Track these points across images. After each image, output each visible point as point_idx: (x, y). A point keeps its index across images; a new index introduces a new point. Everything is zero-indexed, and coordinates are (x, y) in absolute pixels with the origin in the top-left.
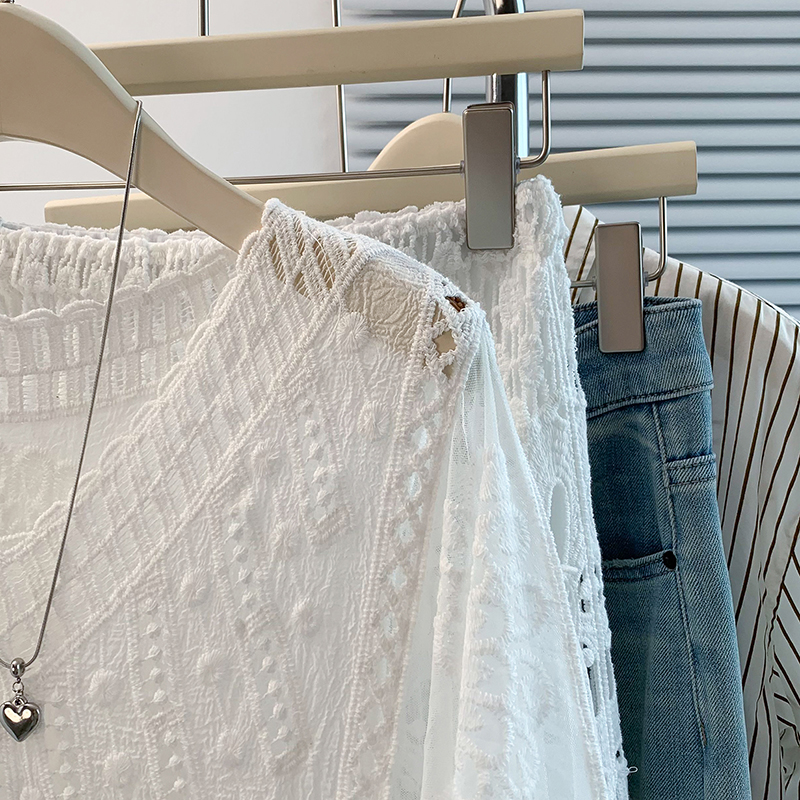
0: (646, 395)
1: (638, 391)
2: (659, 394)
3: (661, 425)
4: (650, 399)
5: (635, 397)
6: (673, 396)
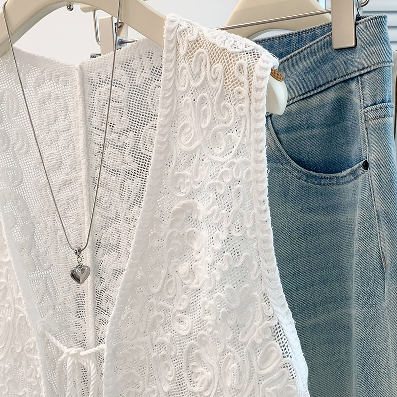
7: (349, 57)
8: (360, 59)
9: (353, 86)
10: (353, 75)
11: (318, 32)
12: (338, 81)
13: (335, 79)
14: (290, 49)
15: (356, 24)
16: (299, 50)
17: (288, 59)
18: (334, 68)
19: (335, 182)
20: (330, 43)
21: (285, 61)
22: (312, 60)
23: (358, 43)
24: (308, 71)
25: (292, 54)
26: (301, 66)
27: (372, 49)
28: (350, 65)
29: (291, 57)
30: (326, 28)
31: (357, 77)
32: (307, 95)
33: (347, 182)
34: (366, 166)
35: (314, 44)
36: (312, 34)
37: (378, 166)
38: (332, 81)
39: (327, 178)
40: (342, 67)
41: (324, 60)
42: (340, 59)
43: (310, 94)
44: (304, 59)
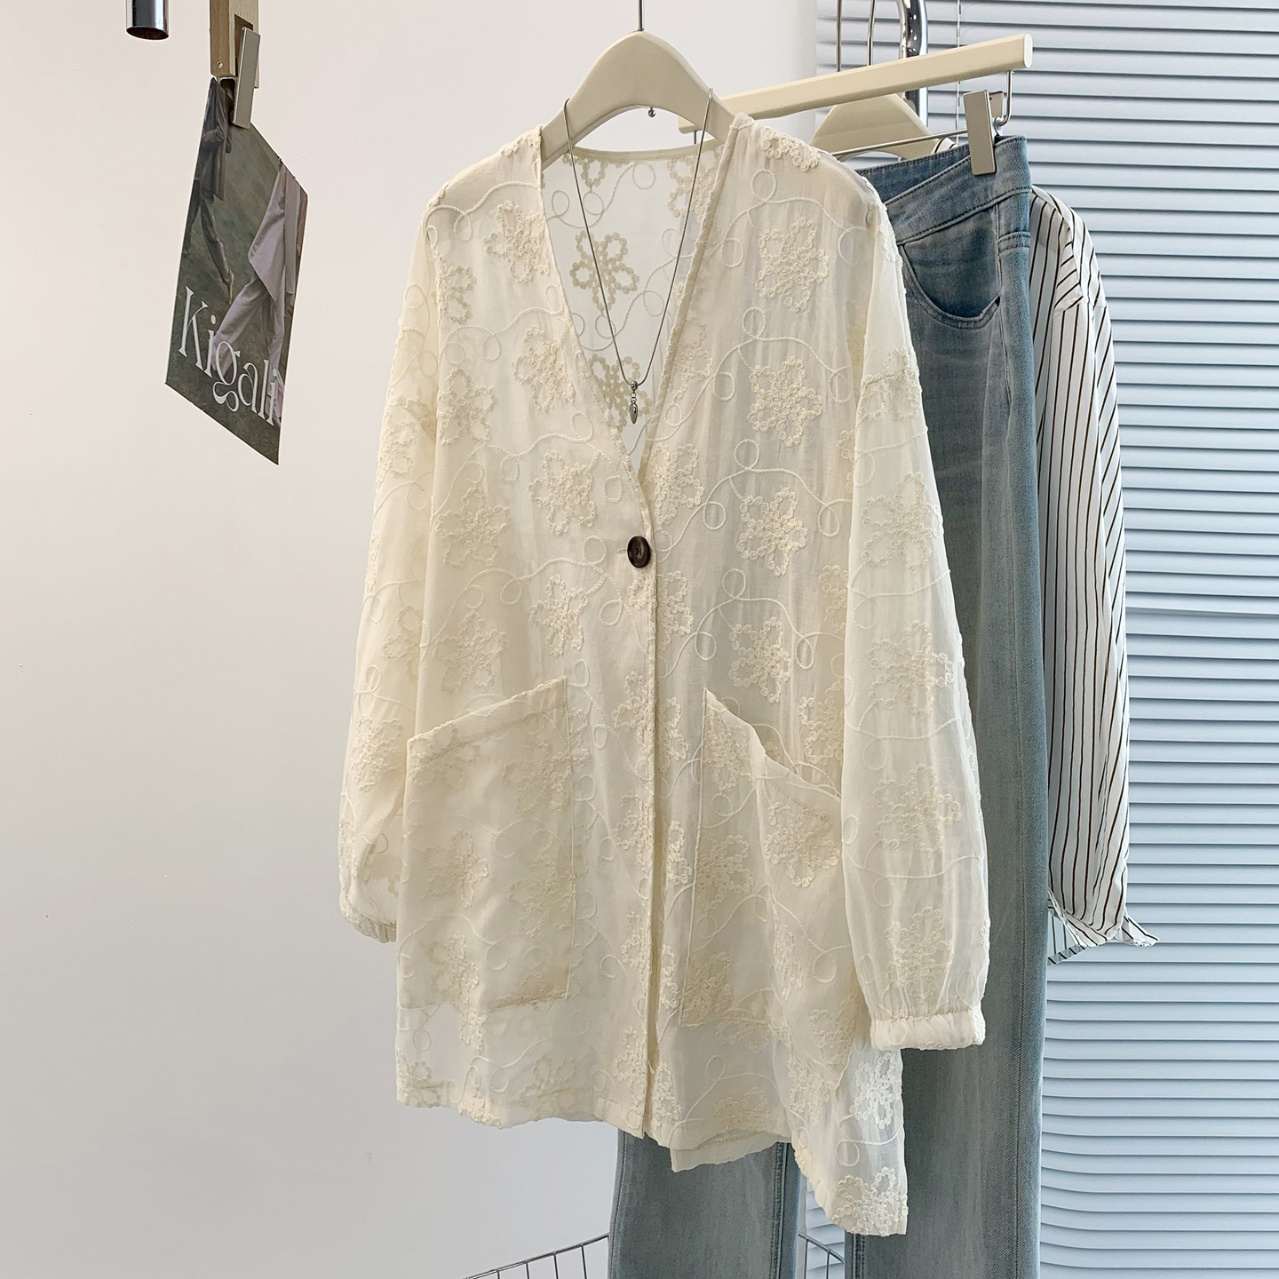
1: (990, 197)
3: (999, 217)
7: (990, 183)
8: (998, 186)
9: (992, 214)
10: (991, 204)
12: (977, 210)
15: (995, 147)
16: (936, 176)
18: (973, 195)
20: (969, 168)
21: (919, 188)
22: (949, 188)
23: (998, 168)
24: (944, 199)
25: (928, 181)
26: (937, 194)
28: (989, 191)
31: (996, 204)
32: (943, 226)
33: (984, 325)
35: (953, 169)
38: (970, 210)
40: (982, 195)
41: (963, 187)
42: (980, 186)
43: (946, 225)
44: (941, 185)
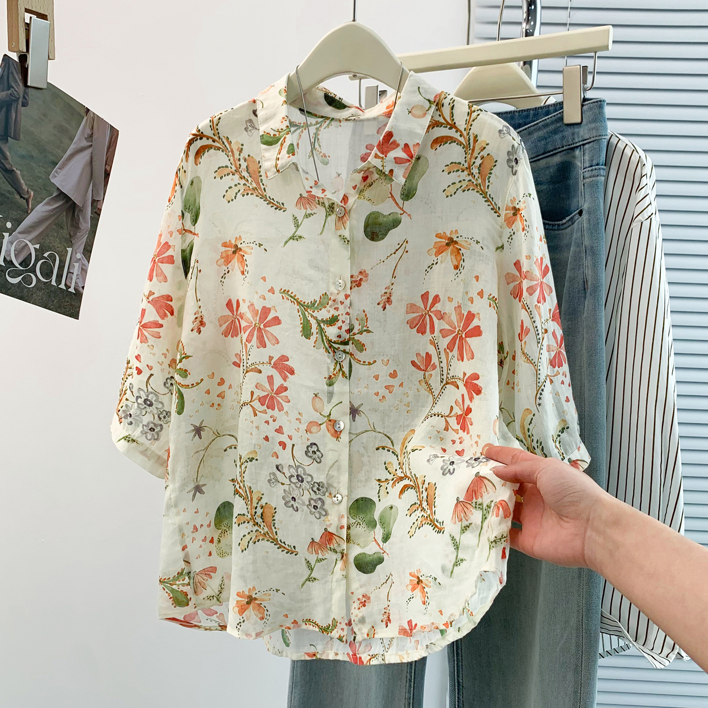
0: (579, 142)
1: (577, 140)
2: (584, 141)
3: (583, 154)
4: (581, 143)
5: (576, 143)
6: (588, 141)
7: (576, 130)
8: (583, 132)
9: (577, 152)
10: (578, 144)
11: (551, 108)
12: (565, 148)
13: (563, 147)
14: (528, 120)
15: (582, 106)
16: (535, 123)
17: (526, 129)
18: (563, 137)
19: (556, 228)
20: (562, 119)
21: (523, 130)
22: (545, 131)
23: (583, 120)
24: (540, 139)
25: (529, 125)
27: (593, 125)
28: (576, 136)
29: (529, 127)
30: (558, 106)
31: (580, 146)
33: (566, 228)
34: (580, 213)
35: (548, 118)
36: (547, 110)
37: (589, 213)
38: (559, 148)
39: (550, 224)
40: (570, 137)
41: (556, 131)
42: (568, 132)
44: (539, 129)
